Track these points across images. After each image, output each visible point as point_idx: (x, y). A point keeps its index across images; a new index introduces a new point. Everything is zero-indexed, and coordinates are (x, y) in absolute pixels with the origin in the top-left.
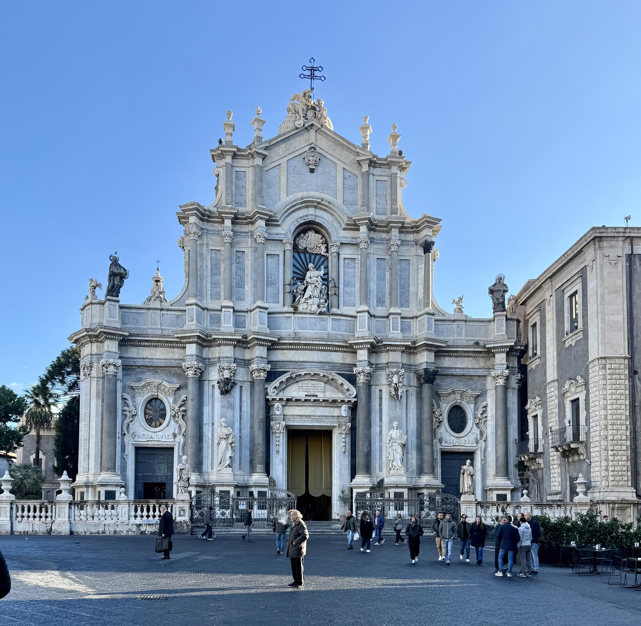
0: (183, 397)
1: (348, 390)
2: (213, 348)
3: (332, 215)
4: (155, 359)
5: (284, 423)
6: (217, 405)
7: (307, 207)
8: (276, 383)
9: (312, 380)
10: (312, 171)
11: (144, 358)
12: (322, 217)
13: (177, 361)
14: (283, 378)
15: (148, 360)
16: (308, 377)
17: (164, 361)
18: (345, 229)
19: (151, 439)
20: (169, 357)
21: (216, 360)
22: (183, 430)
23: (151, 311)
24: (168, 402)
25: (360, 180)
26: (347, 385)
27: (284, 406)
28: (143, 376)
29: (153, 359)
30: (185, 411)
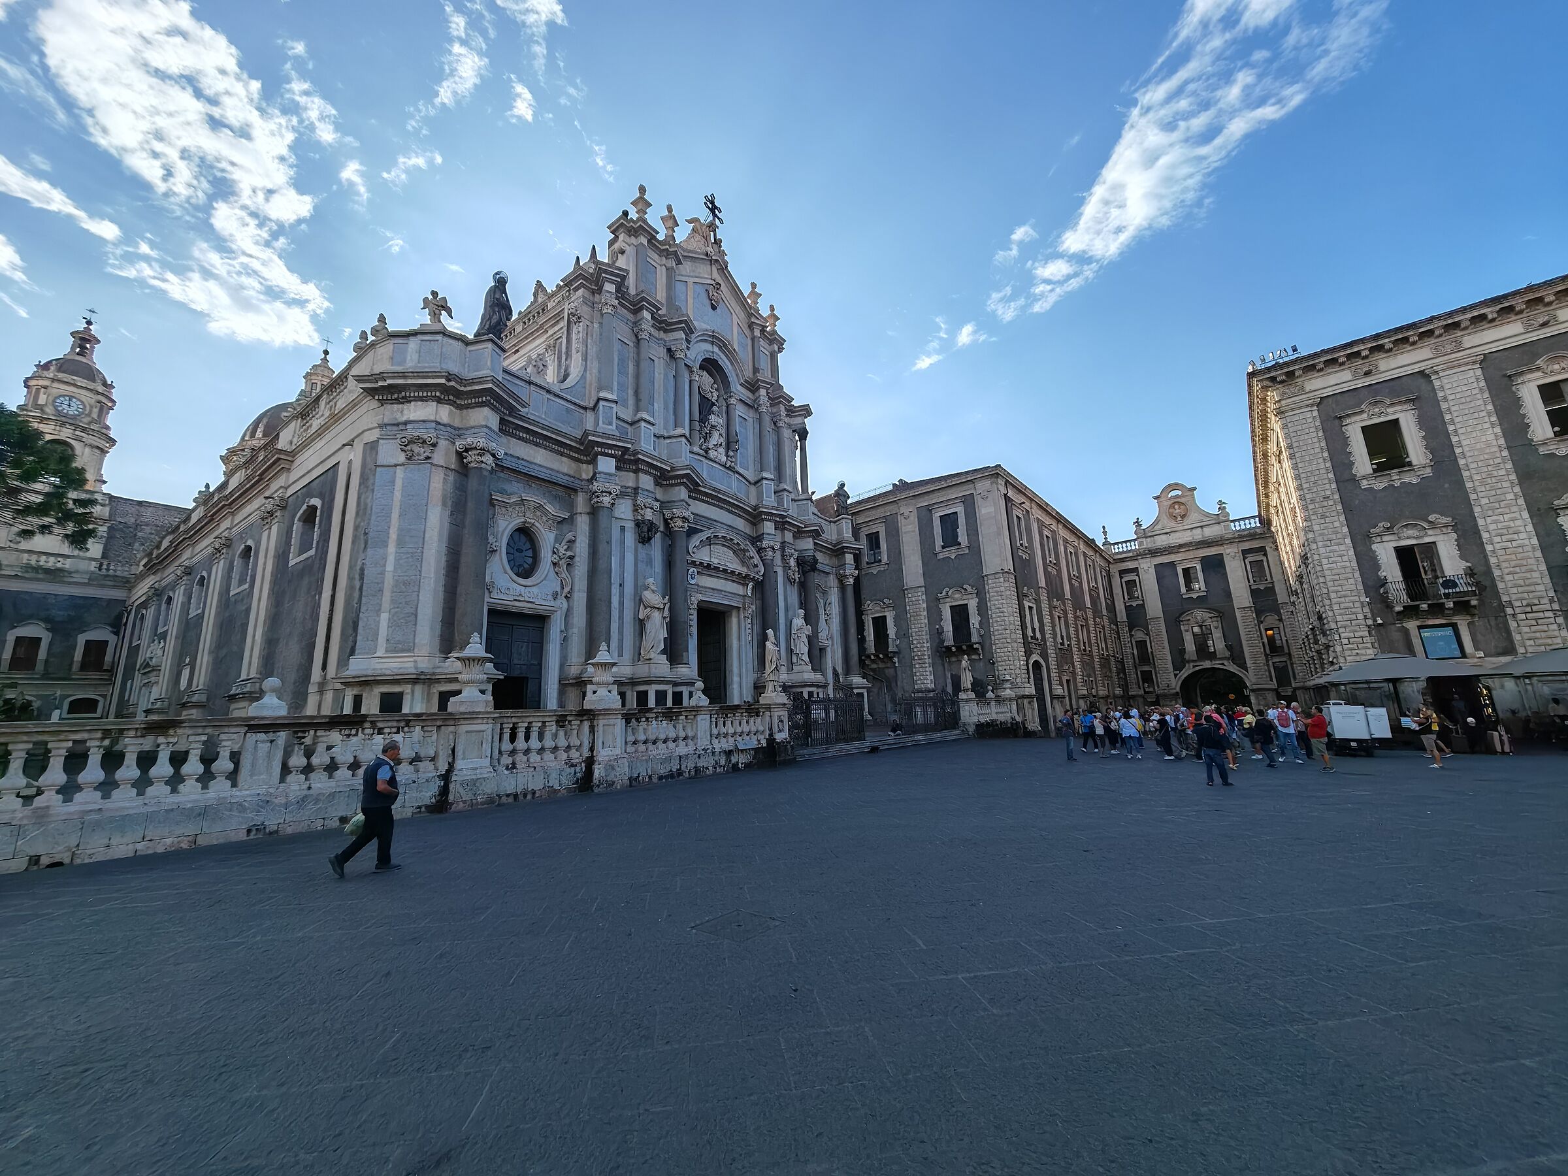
0: (569, 536)
1: (756, 566)
2: (623, 473)
3: (732, 364)
4: (535, 464)
5: (700, 597)
6: (629, 558)
7: (712, 343)
8: (695, 541)
9: (724, 545)
10: (714, 308)
11: (518, 458)
12: (724, 362)
13: (567, 478)
14: (703, 536)
15: (524, 463)
16: (722, 541)
17: (548, 472)
18: (742, 385)
19: (520, 598)
20: (555, 466)
21: (629, 490)
22: (567, 590)
23: (533, 388)
24: (547, 538)
25: (750, 342)
26: (757, 559)
27: (698, 573)
28: (509, 488)
29: (532, 463)
30: (572, 558)
